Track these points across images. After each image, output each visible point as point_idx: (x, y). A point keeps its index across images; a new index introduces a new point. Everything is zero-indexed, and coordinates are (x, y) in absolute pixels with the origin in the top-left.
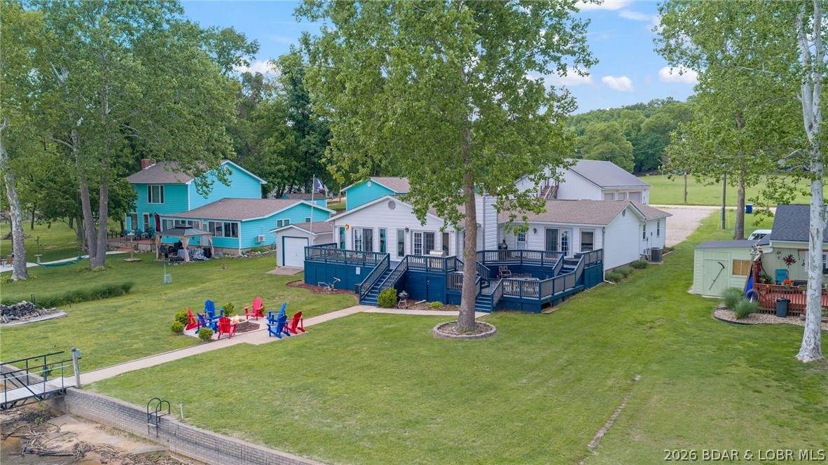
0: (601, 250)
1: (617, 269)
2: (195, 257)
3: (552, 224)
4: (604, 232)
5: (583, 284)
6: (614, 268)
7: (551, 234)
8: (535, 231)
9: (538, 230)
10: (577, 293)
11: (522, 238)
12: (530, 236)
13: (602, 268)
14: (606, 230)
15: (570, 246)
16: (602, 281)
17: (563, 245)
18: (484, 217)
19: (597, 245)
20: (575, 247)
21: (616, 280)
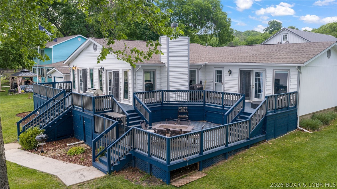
0: (296, 93)
1: (318, 114)
2: (26, 90)
3: (247, 65)
4: (299, 73)
5: (264, 133)
6: (314, 113)
7: (245, 74)
8: (230, 72)
9: (233, 72)
10: (252, 145)
11: (219, 79)
12: (226, 77)
13: (296, 113)
14: (302, 71)
15: (263, 88)
16: (296, 128)
17: (256, 86)
18: (168, 56)
19: (292, 87)
20: (268, 89)
21: (313, 128)
